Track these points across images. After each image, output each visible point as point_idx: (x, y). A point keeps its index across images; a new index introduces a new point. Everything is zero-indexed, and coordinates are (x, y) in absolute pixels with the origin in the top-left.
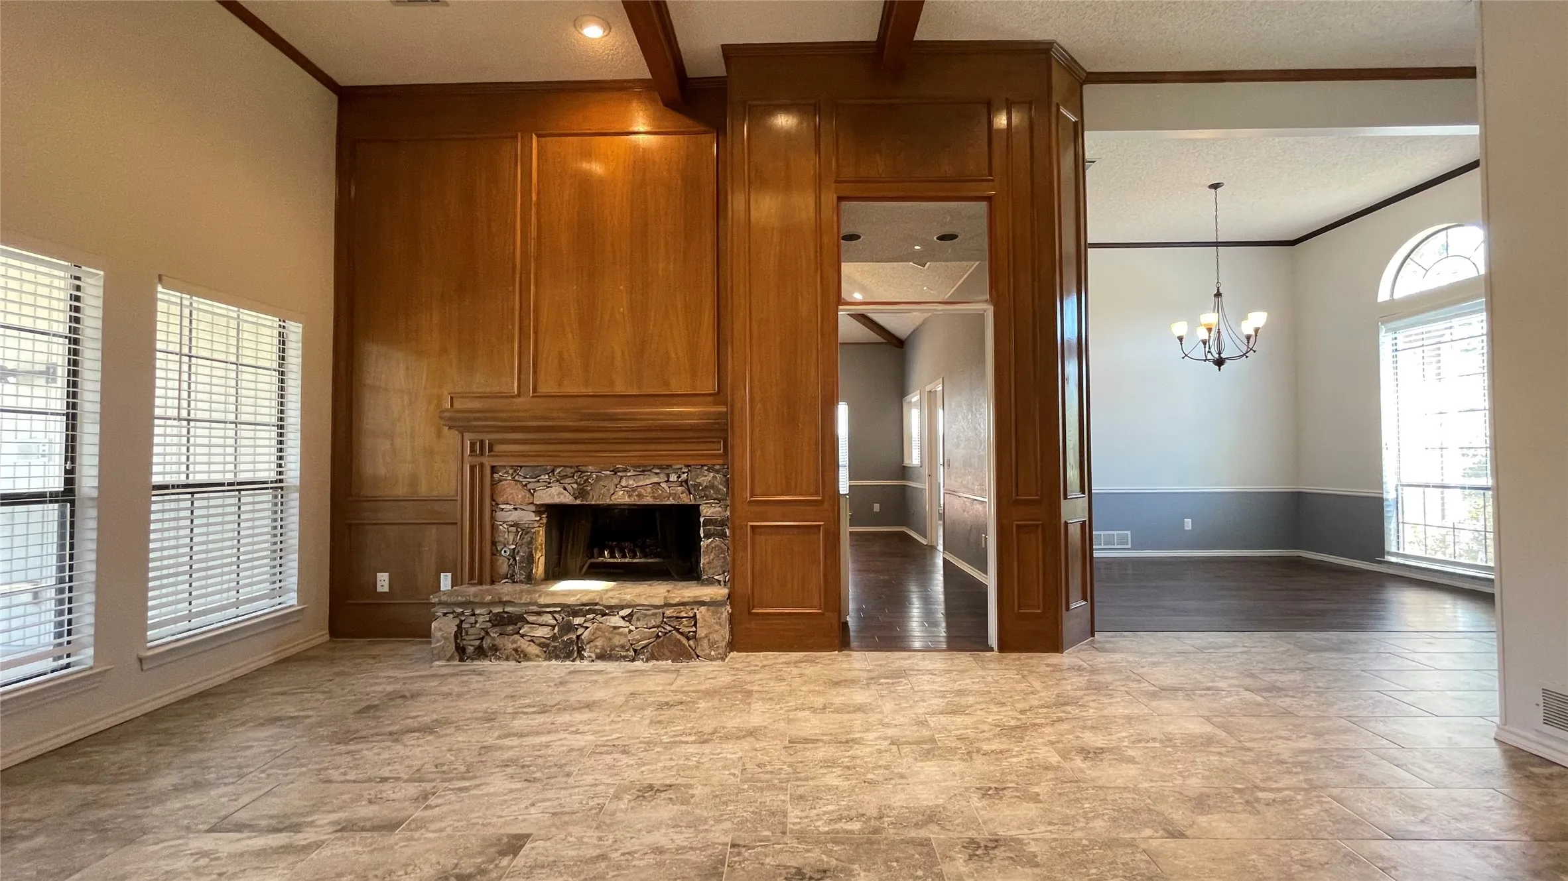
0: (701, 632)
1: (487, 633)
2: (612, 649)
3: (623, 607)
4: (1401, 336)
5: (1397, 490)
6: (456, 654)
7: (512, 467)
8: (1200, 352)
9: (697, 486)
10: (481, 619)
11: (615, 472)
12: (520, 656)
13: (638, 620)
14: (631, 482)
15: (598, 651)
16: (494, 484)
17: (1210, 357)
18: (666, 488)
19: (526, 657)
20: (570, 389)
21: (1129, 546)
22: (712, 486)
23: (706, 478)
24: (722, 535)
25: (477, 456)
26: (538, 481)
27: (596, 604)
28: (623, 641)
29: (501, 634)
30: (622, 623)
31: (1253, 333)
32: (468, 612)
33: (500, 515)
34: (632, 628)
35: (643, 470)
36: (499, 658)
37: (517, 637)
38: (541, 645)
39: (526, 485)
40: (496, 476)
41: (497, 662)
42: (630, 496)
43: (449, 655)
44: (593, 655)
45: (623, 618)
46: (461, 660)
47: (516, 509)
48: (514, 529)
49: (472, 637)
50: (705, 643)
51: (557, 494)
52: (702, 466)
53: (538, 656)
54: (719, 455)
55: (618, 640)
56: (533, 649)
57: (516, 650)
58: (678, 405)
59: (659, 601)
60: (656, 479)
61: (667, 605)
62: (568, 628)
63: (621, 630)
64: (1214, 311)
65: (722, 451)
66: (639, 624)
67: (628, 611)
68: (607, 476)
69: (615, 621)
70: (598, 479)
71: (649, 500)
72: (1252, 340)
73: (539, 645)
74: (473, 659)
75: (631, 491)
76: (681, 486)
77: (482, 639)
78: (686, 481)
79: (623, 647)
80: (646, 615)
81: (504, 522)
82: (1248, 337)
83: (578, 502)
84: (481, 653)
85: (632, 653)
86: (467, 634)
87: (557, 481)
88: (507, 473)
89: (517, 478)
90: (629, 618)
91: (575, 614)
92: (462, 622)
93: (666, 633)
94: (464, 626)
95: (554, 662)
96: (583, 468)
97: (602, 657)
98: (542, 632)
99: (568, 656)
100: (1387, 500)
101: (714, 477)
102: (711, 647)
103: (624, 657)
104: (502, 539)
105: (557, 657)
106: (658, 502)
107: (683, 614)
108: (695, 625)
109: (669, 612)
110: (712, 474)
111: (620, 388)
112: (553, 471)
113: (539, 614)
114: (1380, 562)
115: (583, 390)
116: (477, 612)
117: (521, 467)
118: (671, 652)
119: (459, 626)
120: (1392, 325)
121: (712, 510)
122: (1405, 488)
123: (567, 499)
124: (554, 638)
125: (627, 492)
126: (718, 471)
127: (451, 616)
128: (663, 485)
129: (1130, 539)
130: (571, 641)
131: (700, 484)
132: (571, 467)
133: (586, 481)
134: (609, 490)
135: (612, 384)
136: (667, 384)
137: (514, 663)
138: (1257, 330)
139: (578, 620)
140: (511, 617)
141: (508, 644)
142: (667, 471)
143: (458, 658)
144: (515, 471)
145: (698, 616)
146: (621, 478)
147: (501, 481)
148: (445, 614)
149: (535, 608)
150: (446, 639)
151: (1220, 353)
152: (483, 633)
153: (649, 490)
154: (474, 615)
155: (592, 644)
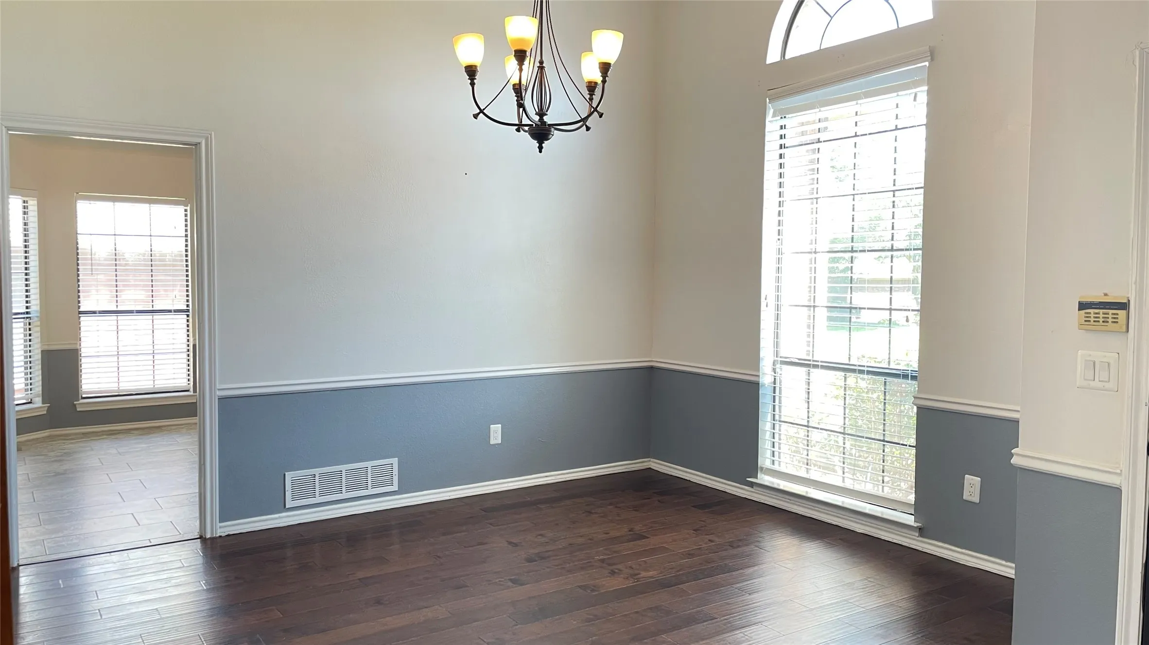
4: (792, 121)
5: (774, 370)
8: (507, 109)
17: (525, 121)
21: (395, 488)
31: (599, 79)
64: (534, 16)
72: (598, 92)
82: (591, 87)
100: (764, 385)
114: (752, 485)
120: (783, 103)
122: (784, 367)
129: (396, 471)
138: (605, 68)
151: (541, 114)
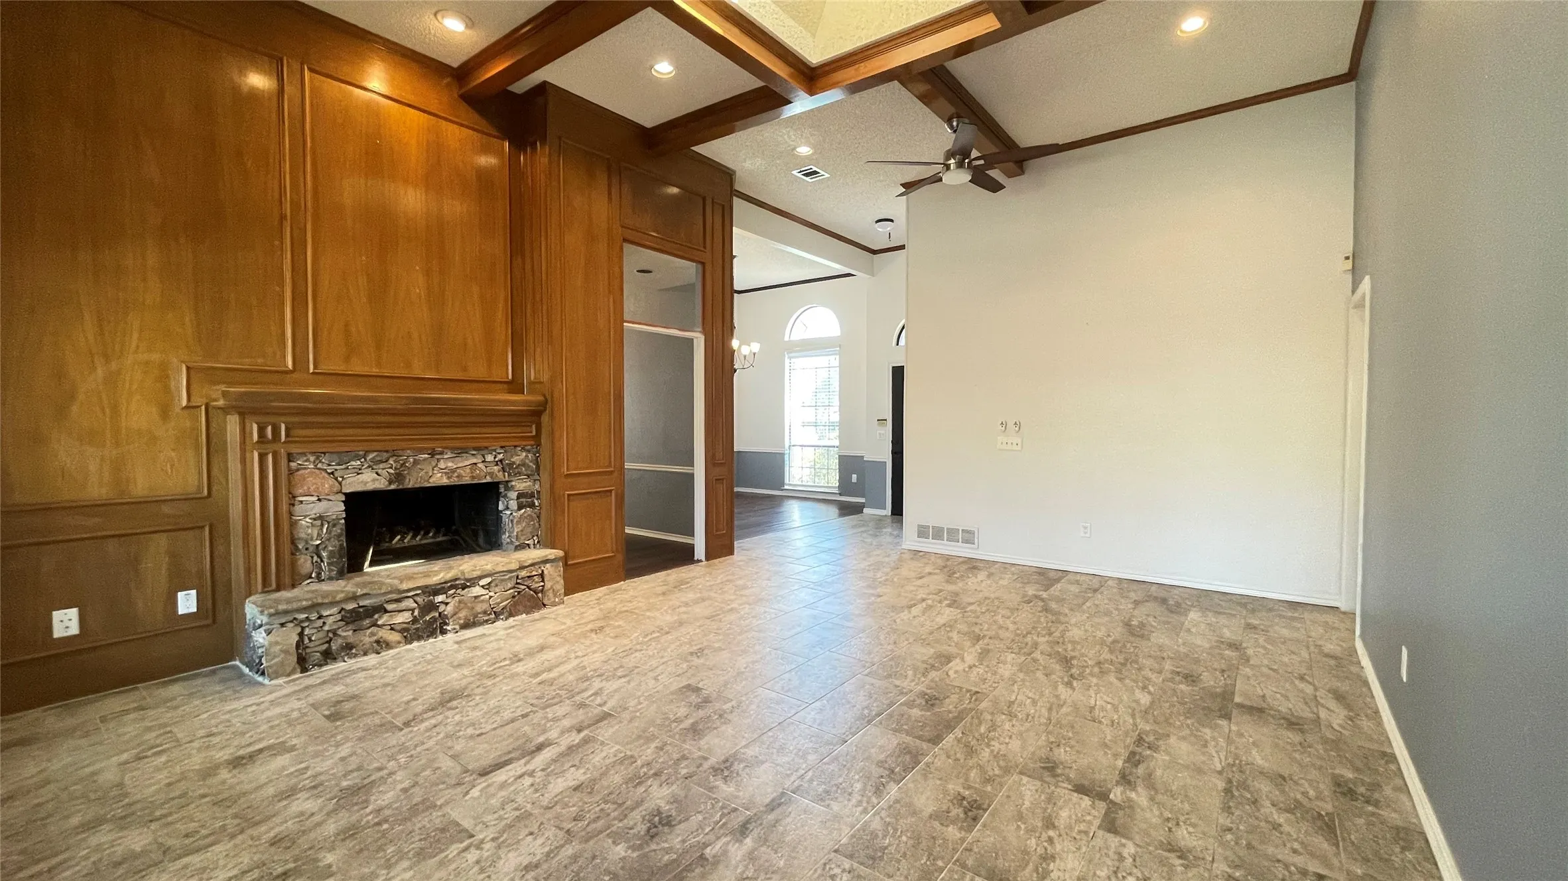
0: (548, 585)
1: (335, 634)
2: (475, 616)
3: (481, 578)
5: (789, 448)
6: (297, 666)
7: (313, 453)
9: (511, 465)
10: (330, 620)
11: (432, 455)
12: (382, 645)
13: (497, 586)
14: (450, 464)
15: (462, 622)
16: (291, 473)
18: (483, 468)
19: (390, 646)
20: (358, 368)
22: (524, 464)
23: (520, 457)
24: (532, 505)
25: (269, 442)
26: (347, 468)
27: (456, 579)
28: (485, 606)
29: (355, 631)
30: (484, 592)
32: (314, 616)
33: (298, 509)
34: (492, 594)
35: (461, 451)
36: (356, 656)
37: (373, 629)
38: (401, 631)
39: (332, 473)
40: (293, 465)
41: (353, 661)
42: (449, 478)
43: (288, 669)
44: (457, 627)
45: (483, 587)
46: (304, 670)
47: (319, 500)
48: (318, 523)
49: (317, 643)
50: (551, 594)
51: (369, 480)
52: (515, 446)
53: (399, 642)
54: (533, 437)
55: (479, 608)
56: (394, 637)
57: (378, 642)
58: (478, 391)
59: (514, 566)
60: (475, 461)
61: (522, 568)
62: (432, 607)
63: (482, 598)
65: (534, 433)
66: (497, 590)
67: (488, 580)
68: (425, 459)
69: (476, 591)
70: (416, 462)
71: (467, 480)
73: (399, 632)
74: (320, 666)
75: (450, 473)
76: (497, 465)
77: (329, 642)
78: (501, 461)
79: (485, 612)
80: (502, 580)
81: (305, 517)
83: (393, 487)
84: (328, 656)
85: (493, 616)
86: (310, 640)
87: (369, 467)
88: (307, 460)
89: (320, 466)
90: (487, 587)
91: (436, 592)
92: (303, 628)
93: (519, 592)
94: (307, 632)
95: (415, 644)
96: (400, 453)
97: (466, 626)
98: (403, 618)
99: (432, 634)
100: (786, 454)
101: (527, 456)
102: (555, 596)
103: (486, 621)
104: (303, 535)
105: (419, 638)
106: (476, 481)
107: (534, 573)
108: (543, 581)
109: (523, 573)
110: (524, 454)
111: (417, 372)
112: (365, 457)
113: (398, 601)
114: (781, 490)
115: (375, 371)
116: (325, 613)
117: (324, 453)
118: (525, 607)
119: (301, 635)
121: (524, 484)
123: (381, 484)
124: (415, 621)
125: (446, 473)
126: (529, 451)
127: (291, 625)
128: (480, 465)
130: (434, 619)
131: (514, 463)
132: (387, 451)
133: (402, 465)
134: (427, 473)
135: (408, 365)
136: (465, 369)
137: (374, 655)
139: (440, 598)
140: (368, 610)
141: (366, 638)
142: (483, 452)
143: (299, 670)
144: (318, 458)
145: (546, 572)
146: (438, 460)
147: (298, 470)
148: (282, 625)
149: (395, 596)
150: (286, 652)
152: (331, 635)
153: (468, 471)
154: (320, 617)
155: (455, 617)
